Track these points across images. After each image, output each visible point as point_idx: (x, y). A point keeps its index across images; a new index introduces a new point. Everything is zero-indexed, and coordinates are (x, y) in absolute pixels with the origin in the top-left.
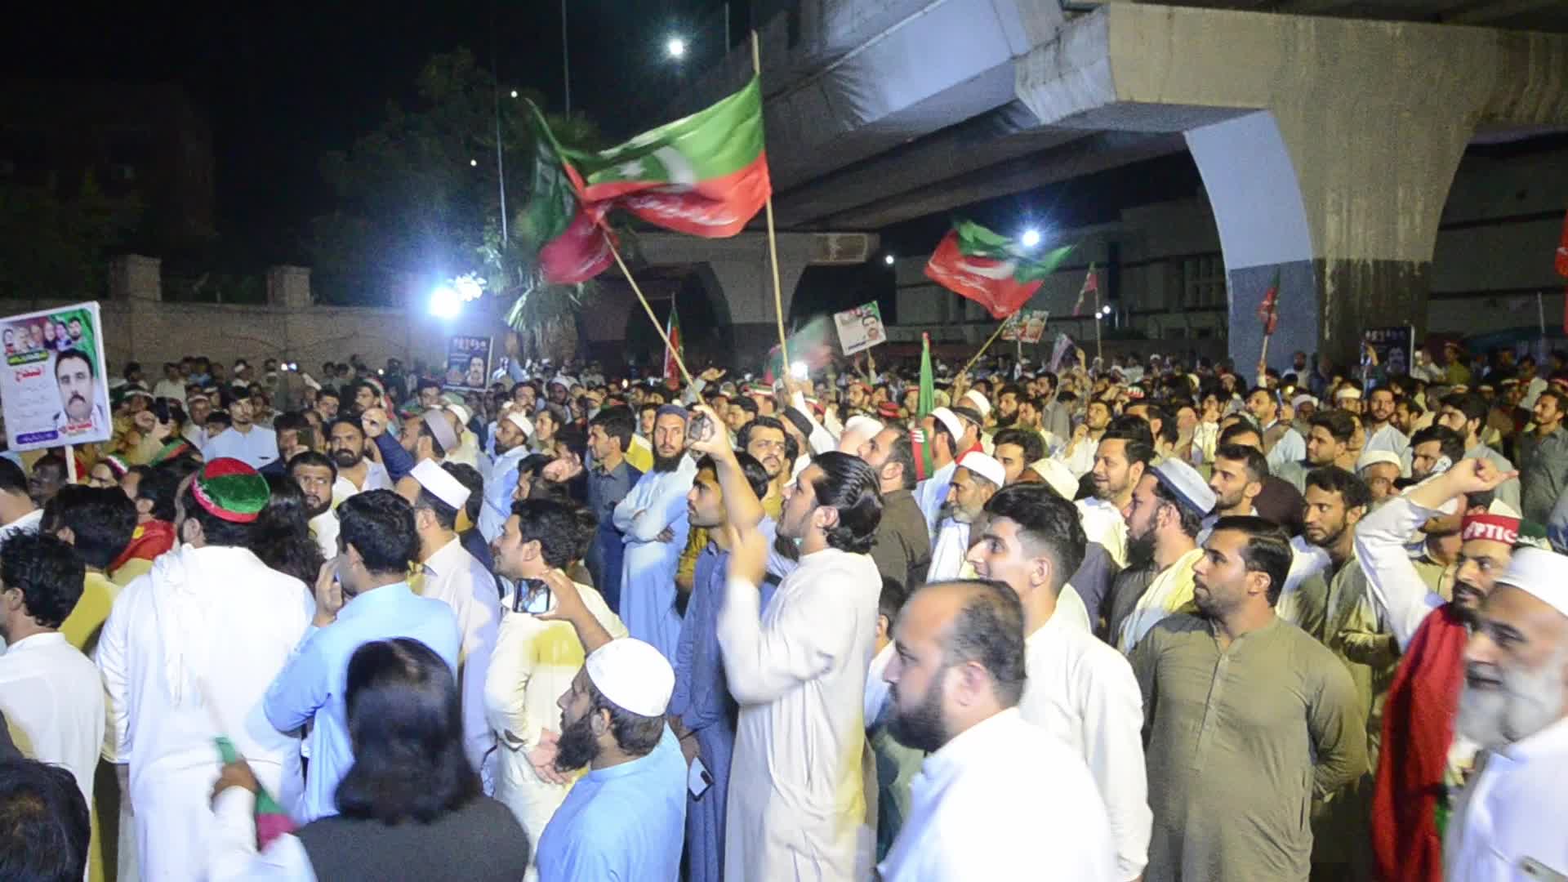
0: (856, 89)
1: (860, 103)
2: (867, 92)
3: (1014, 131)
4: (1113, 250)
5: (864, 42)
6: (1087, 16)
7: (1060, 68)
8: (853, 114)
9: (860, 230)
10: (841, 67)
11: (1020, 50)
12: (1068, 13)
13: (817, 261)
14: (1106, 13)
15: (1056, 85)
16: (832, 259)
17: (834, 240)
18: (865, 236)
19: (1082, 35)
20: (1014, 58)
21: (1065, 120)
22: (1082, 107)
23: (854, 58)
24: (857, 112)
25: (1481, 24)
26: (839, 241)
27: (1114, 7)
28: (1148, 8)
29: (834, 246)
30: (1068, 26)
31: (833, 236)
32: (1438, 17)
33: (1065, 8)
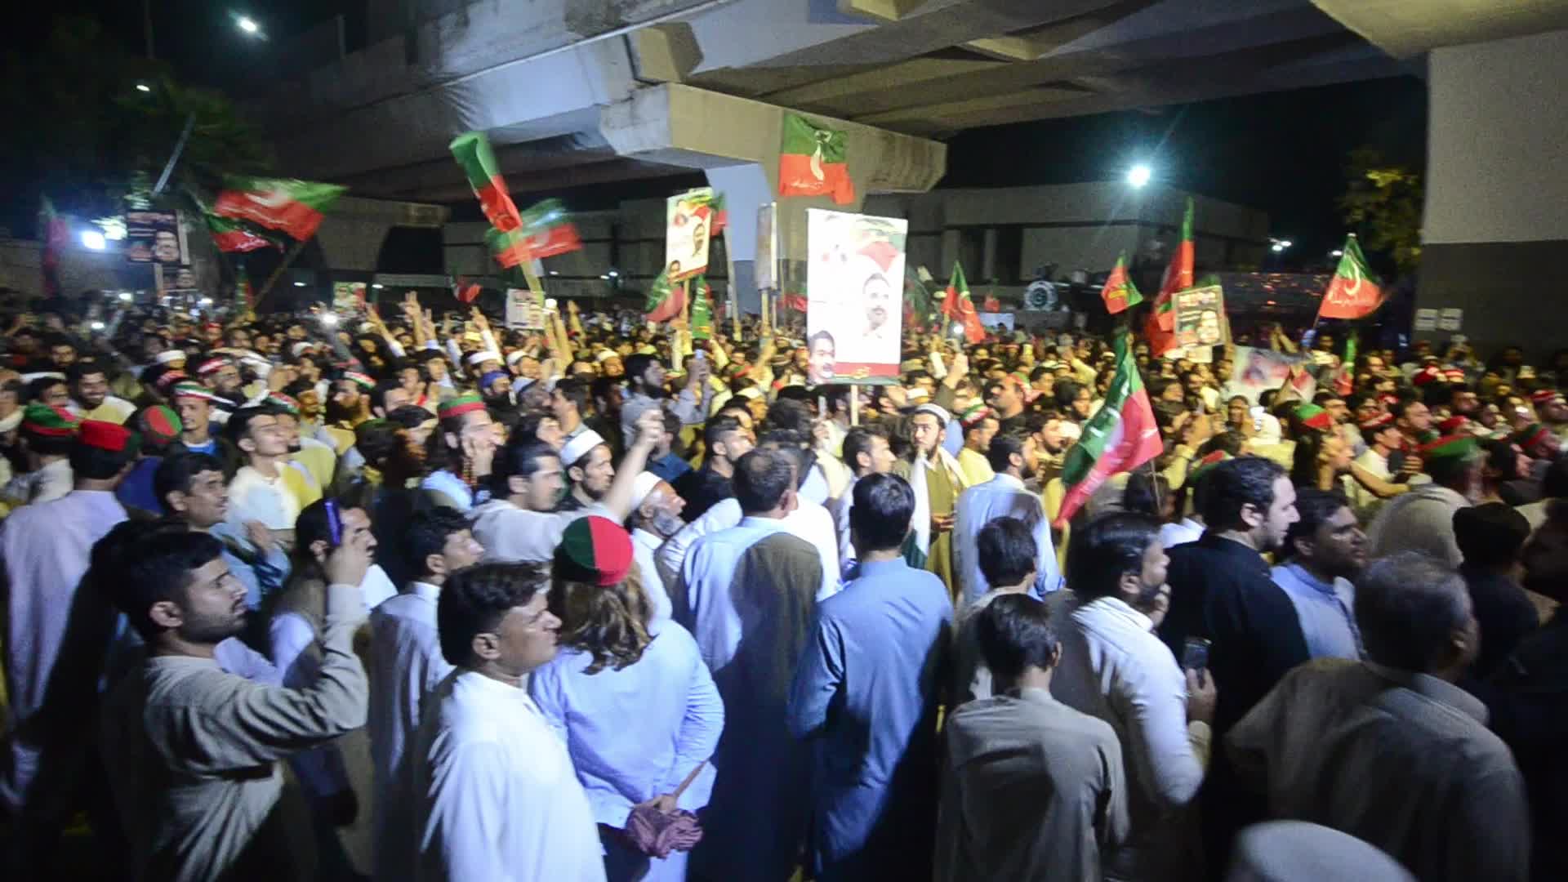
0: (462, 102)
1: (468, 114)
2: (474, 108)
3: (577, 148)
5: (475, 72)
6: (653, 88)
7: (634, 120)
8: (460, 121)
9: (433, 202)
10: (454, 86)
11: (603, 99)
12: (639, 83)
13: (399, 224)
14: (666, 89)
15: (630, 130)
16: (412, 224)
17: (414, 209)
18: (439, 207)
19: (649, 100)
20: (597, 105)
21: (635, 153)
22: (649, 147)
23: (467, 82)
24: (466, 122)
25: (871, 124)
26: (419, 210)
27: (673, 85)
28: (692, 88)
29: (413, 213)
30: (639, 91)
31: (414, 206)
32: (849, 118)
33: (636, 78)
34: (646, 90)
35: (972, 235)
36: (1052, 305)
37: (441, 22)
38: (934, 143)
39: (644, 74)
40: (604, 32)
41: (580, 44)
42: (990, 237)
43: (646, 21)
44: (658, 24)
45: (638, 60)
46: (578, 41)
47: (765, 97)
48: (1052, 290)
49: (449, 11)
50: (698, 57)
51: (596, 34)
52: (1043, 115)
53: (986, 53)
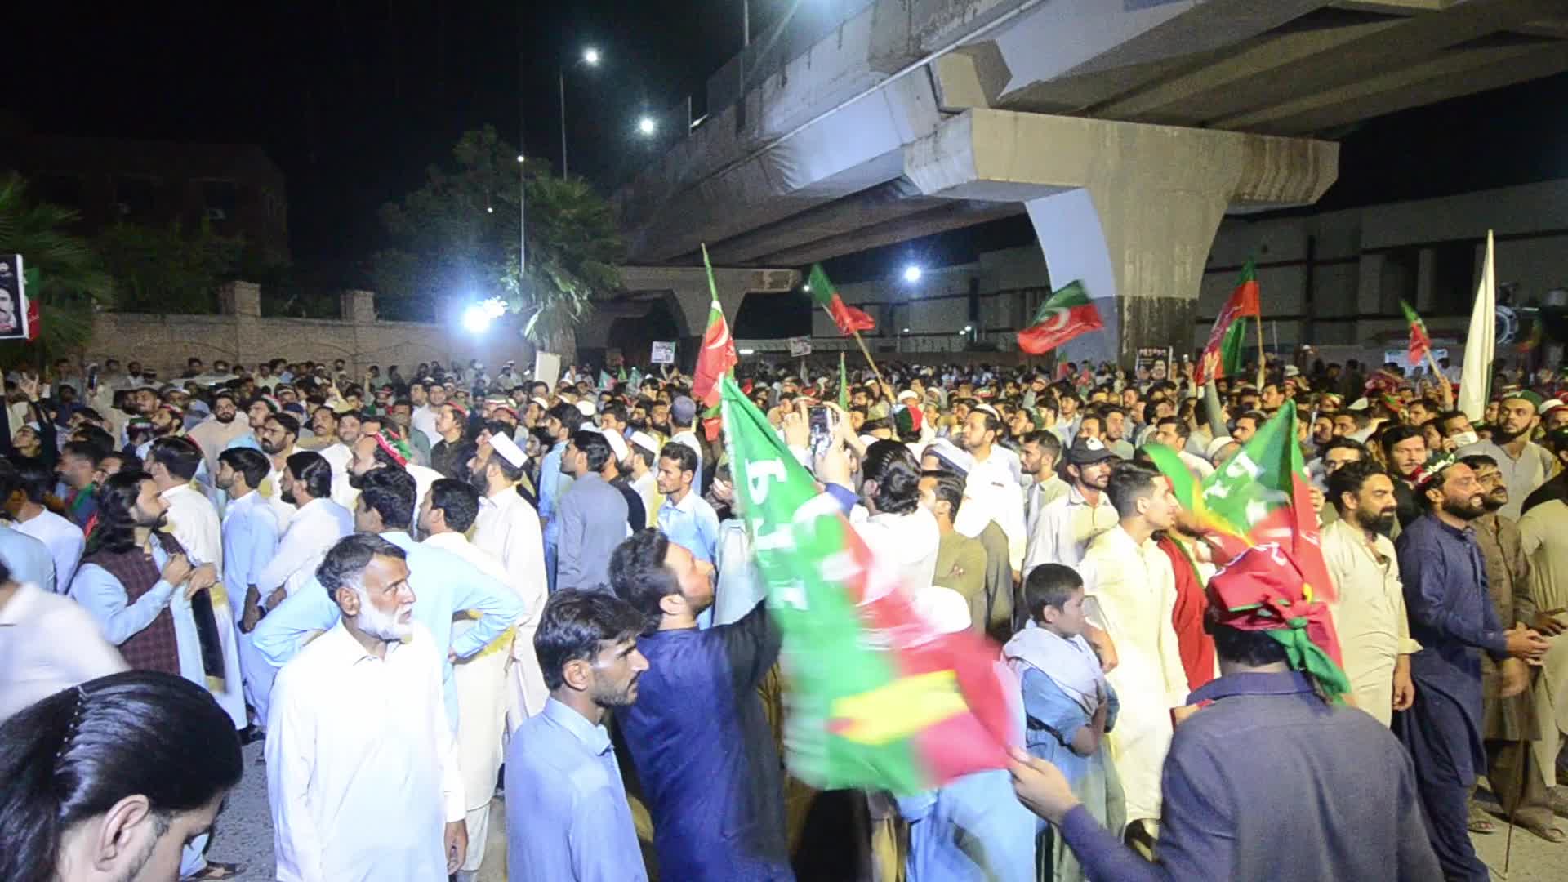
2: (795, 167)
3: (901, 196)
4: (974, 284)
5: (793, 130)
6: (957, 117)
7: (937, 156)
9: (781, 267)
10: (776, 147)
11: (907, 140)
12: (944, 115)
13: (753, 290)
14: (971, 116)
15: (934, 166)
16: (766, 289)
17: (767, 274)
18: (790, 271)
19: (953, 131)
20: (903, 145)
21: (940, 192)
22: (952, 183)
23: (786, 141)
24: (787, 181)
25: (1233, 130)
26: (771, 275)
27: (976, 111)
28: (1001, 112)
29: (767, 279)
30: (943, 124)
31: (767, 272)
32: (1203, 124)
33: (940, 111)
34: (952, 120)
35: (1402, 258)
36: (1510, 337)
37: (764, 86)
38: (1323, 144)
39: (946, 104)
40: (907, 66)
41: (884, 83)
42: (1426, 259)
43: (948, 45)
44: (958, 48)
45: (941, 90)
46: (882, 80)
47: (1092, 111)
48: (1510, 317)
49: (769, 74)
50: (1006, 76)
51: (900, 70)
52: (1483, 84)
53: (1380, 11)
